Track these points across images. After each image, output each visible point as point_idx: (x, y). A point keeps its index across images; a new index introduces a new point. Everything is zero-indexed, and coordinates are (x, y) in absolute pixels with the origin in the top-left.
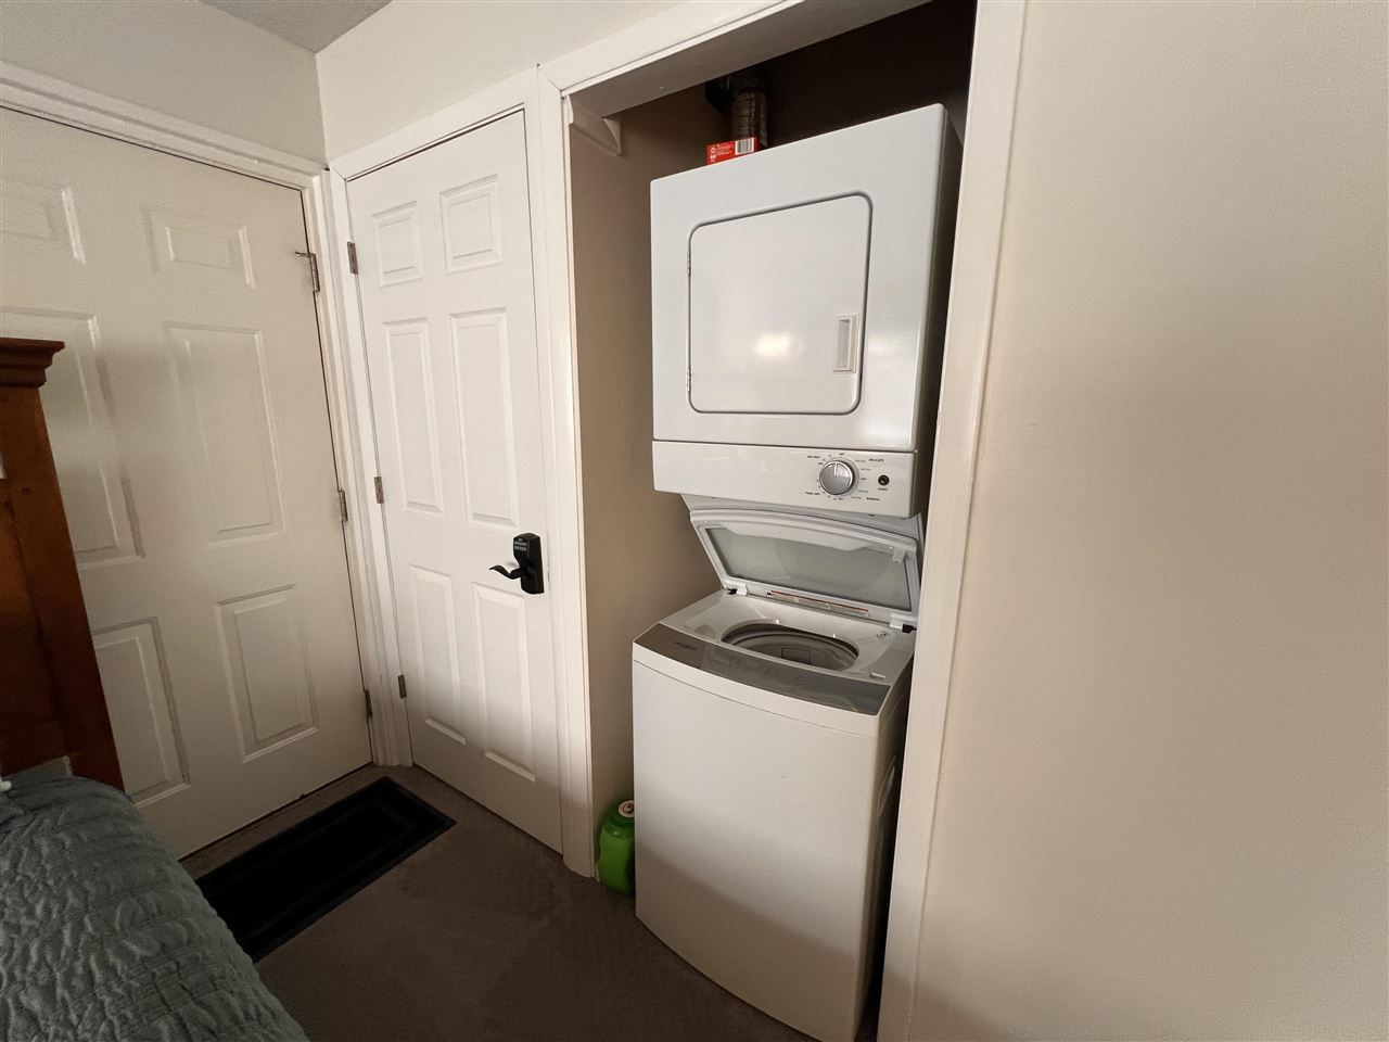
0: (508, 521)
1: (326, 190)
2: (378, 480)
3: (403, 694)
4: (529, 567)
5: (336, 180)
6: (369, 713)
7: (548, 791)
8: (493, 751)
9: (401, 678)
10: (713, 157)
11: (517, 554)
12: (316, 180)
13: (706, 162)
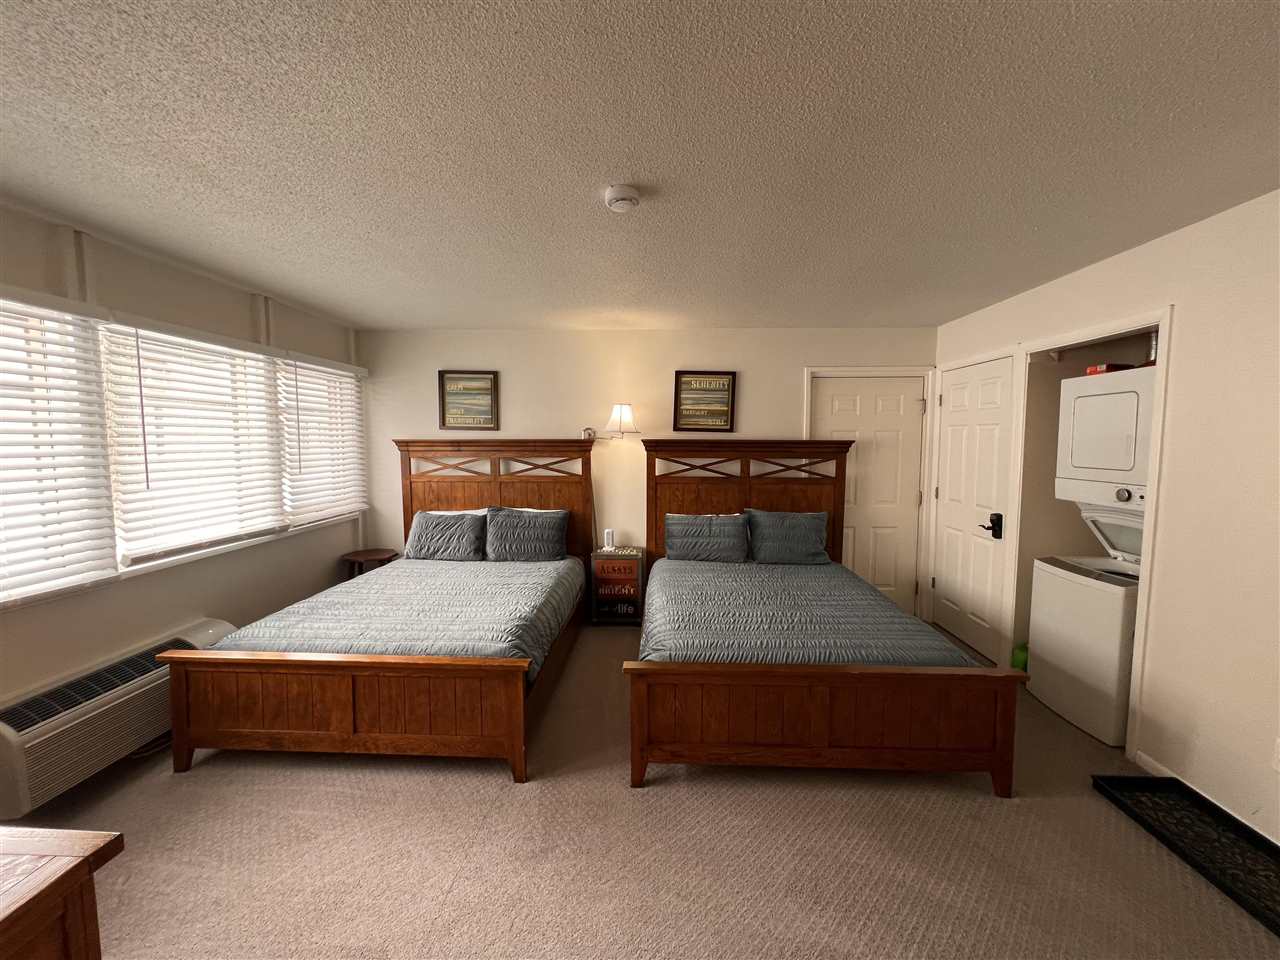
0: (991, 508)
1: (934, 374)
2: (937, 489)
3: (933, 586)
4: (996, 526)
5: (939, 373)
6: (917, 592)
7: (995, 632)
8: (973, 614)
9: (934, 579)
10: (1088, 371)
11: (992, 521)
12: (930, 373)
13: (1085, 374)
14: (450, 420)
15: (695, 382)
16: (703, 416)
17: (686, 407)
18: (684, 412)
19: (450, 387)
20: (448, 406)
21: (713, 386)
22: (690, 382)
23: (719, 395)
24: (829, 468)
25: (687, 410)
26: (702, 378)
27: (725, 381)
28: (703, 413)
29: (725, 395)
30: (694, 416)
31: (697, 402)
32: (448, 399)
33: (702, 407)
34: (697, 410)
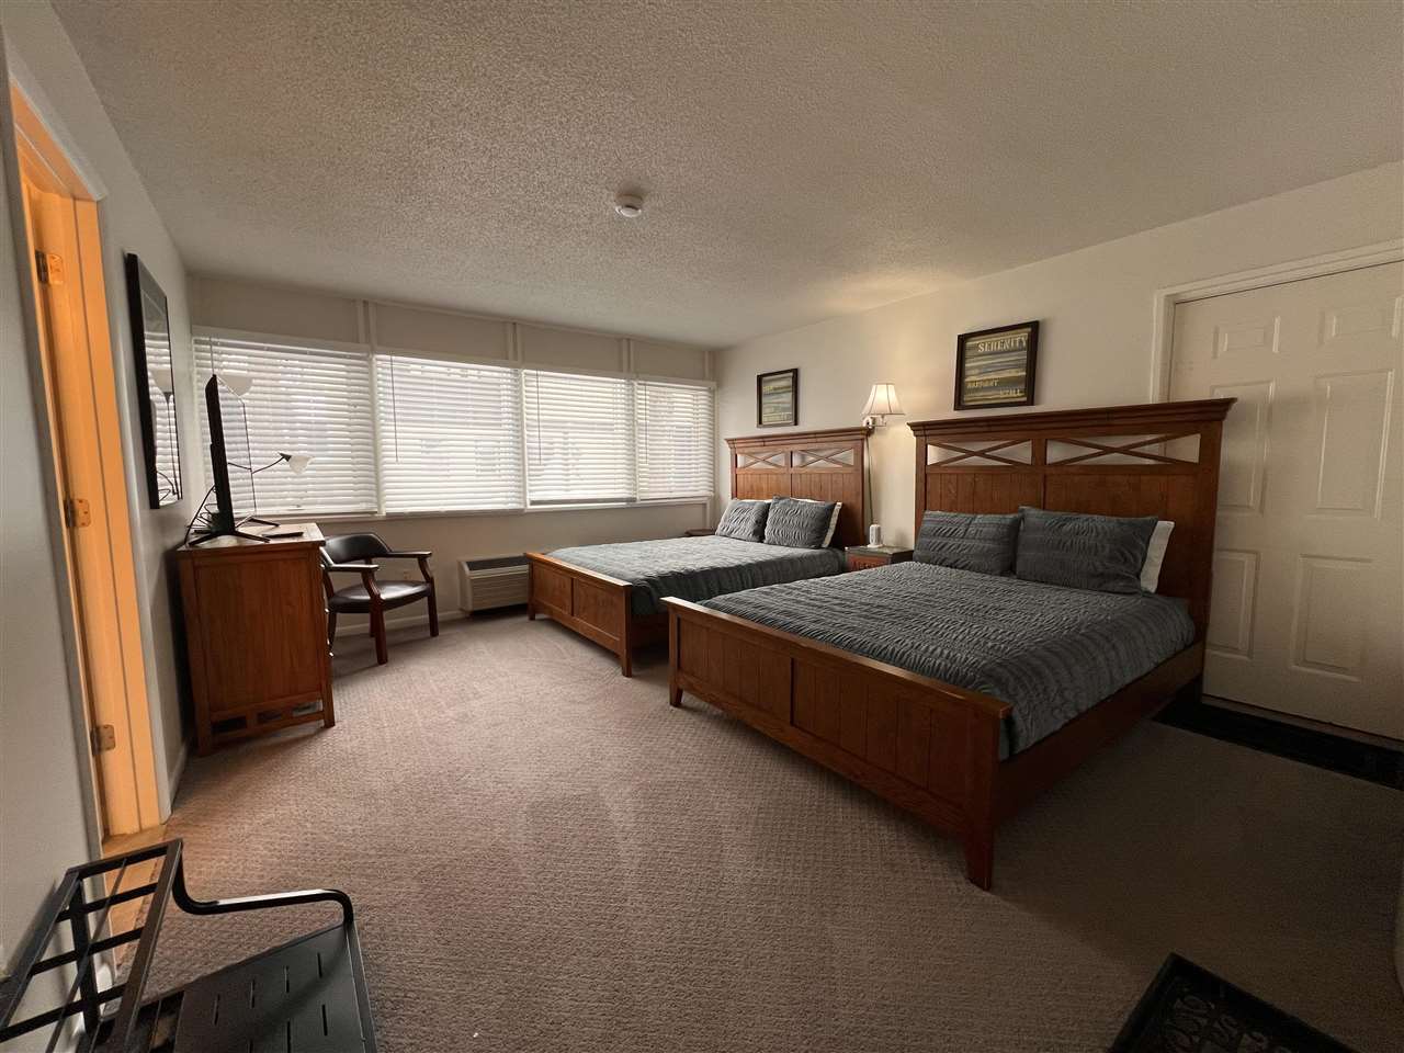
14: (764, 419)
15: (982, 345)
16: (994, 388)
17: (972, 378)
18: (969, 386)
19: (766, 389)
20: (764, 406)
21: (1006, 346)
22: (977, 347)
23: (1013, 357)
24: (1188, 448)
25: (972, 382)
26: (993, 338)
27: (1023, 336)
28: (991, 384)
29: (1023, 356)
30: (983, 389)
31: (984, 370)
32: (764, 400)
33: (993, 376)
34: (984, 381)
